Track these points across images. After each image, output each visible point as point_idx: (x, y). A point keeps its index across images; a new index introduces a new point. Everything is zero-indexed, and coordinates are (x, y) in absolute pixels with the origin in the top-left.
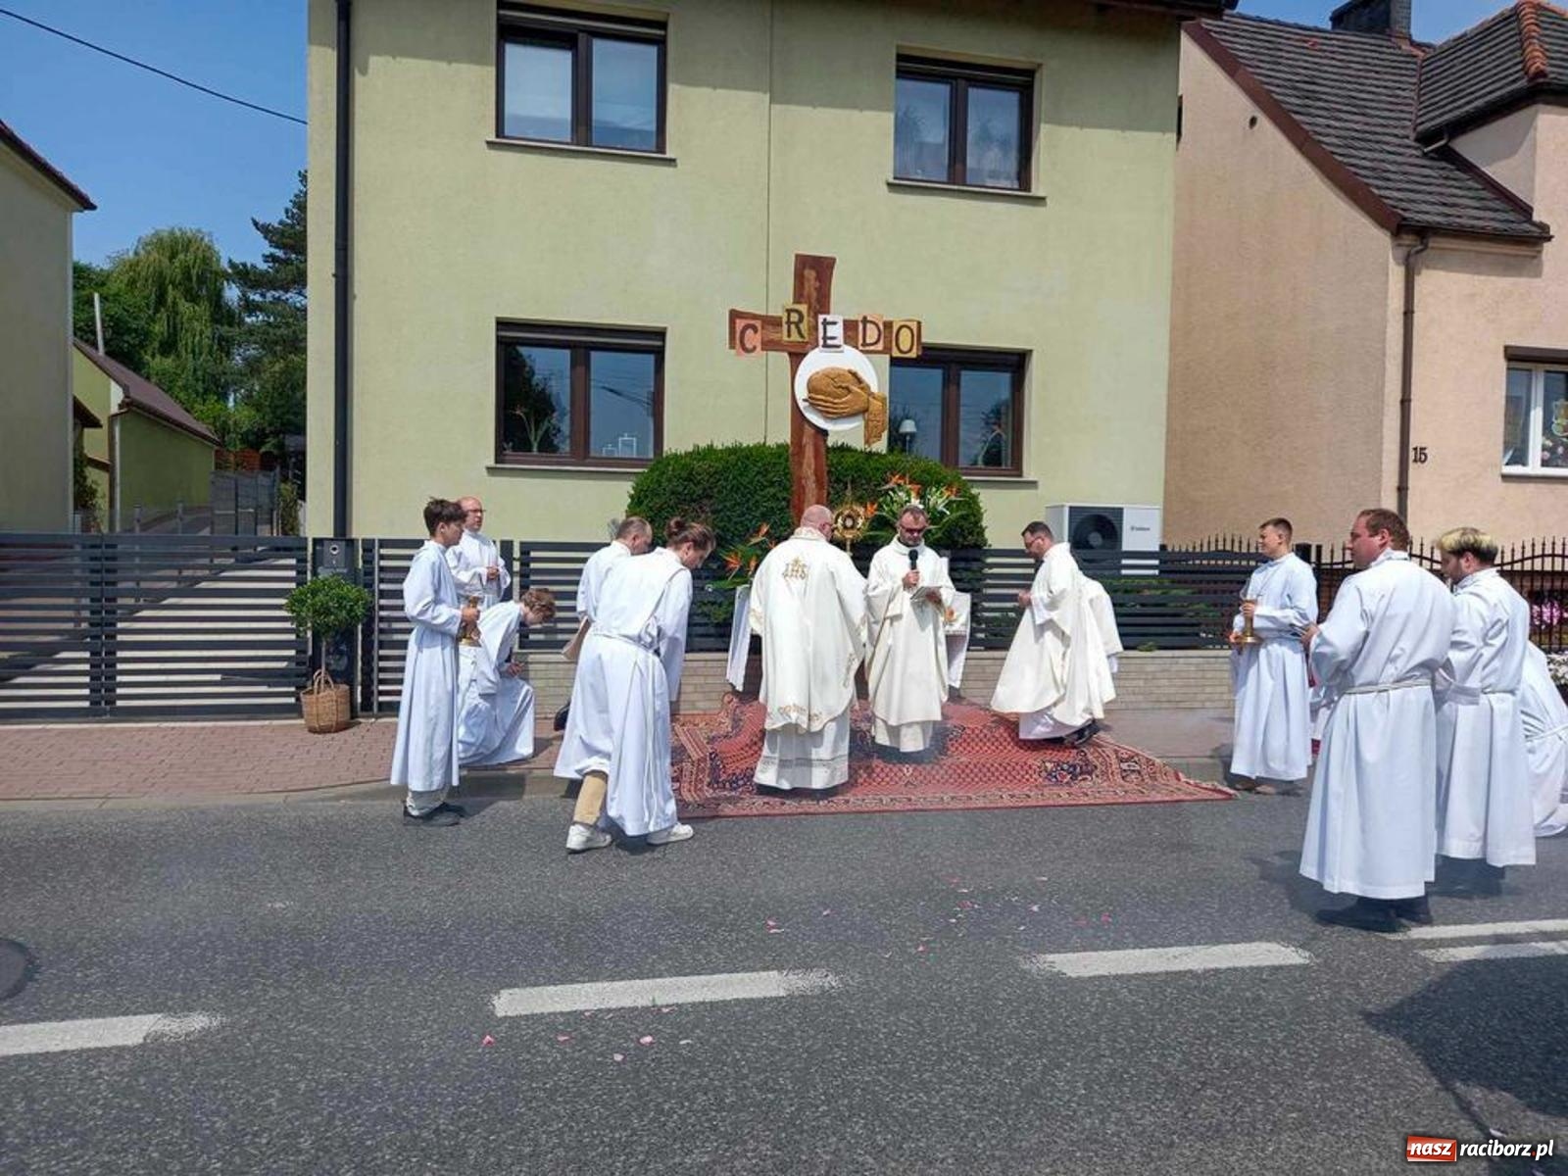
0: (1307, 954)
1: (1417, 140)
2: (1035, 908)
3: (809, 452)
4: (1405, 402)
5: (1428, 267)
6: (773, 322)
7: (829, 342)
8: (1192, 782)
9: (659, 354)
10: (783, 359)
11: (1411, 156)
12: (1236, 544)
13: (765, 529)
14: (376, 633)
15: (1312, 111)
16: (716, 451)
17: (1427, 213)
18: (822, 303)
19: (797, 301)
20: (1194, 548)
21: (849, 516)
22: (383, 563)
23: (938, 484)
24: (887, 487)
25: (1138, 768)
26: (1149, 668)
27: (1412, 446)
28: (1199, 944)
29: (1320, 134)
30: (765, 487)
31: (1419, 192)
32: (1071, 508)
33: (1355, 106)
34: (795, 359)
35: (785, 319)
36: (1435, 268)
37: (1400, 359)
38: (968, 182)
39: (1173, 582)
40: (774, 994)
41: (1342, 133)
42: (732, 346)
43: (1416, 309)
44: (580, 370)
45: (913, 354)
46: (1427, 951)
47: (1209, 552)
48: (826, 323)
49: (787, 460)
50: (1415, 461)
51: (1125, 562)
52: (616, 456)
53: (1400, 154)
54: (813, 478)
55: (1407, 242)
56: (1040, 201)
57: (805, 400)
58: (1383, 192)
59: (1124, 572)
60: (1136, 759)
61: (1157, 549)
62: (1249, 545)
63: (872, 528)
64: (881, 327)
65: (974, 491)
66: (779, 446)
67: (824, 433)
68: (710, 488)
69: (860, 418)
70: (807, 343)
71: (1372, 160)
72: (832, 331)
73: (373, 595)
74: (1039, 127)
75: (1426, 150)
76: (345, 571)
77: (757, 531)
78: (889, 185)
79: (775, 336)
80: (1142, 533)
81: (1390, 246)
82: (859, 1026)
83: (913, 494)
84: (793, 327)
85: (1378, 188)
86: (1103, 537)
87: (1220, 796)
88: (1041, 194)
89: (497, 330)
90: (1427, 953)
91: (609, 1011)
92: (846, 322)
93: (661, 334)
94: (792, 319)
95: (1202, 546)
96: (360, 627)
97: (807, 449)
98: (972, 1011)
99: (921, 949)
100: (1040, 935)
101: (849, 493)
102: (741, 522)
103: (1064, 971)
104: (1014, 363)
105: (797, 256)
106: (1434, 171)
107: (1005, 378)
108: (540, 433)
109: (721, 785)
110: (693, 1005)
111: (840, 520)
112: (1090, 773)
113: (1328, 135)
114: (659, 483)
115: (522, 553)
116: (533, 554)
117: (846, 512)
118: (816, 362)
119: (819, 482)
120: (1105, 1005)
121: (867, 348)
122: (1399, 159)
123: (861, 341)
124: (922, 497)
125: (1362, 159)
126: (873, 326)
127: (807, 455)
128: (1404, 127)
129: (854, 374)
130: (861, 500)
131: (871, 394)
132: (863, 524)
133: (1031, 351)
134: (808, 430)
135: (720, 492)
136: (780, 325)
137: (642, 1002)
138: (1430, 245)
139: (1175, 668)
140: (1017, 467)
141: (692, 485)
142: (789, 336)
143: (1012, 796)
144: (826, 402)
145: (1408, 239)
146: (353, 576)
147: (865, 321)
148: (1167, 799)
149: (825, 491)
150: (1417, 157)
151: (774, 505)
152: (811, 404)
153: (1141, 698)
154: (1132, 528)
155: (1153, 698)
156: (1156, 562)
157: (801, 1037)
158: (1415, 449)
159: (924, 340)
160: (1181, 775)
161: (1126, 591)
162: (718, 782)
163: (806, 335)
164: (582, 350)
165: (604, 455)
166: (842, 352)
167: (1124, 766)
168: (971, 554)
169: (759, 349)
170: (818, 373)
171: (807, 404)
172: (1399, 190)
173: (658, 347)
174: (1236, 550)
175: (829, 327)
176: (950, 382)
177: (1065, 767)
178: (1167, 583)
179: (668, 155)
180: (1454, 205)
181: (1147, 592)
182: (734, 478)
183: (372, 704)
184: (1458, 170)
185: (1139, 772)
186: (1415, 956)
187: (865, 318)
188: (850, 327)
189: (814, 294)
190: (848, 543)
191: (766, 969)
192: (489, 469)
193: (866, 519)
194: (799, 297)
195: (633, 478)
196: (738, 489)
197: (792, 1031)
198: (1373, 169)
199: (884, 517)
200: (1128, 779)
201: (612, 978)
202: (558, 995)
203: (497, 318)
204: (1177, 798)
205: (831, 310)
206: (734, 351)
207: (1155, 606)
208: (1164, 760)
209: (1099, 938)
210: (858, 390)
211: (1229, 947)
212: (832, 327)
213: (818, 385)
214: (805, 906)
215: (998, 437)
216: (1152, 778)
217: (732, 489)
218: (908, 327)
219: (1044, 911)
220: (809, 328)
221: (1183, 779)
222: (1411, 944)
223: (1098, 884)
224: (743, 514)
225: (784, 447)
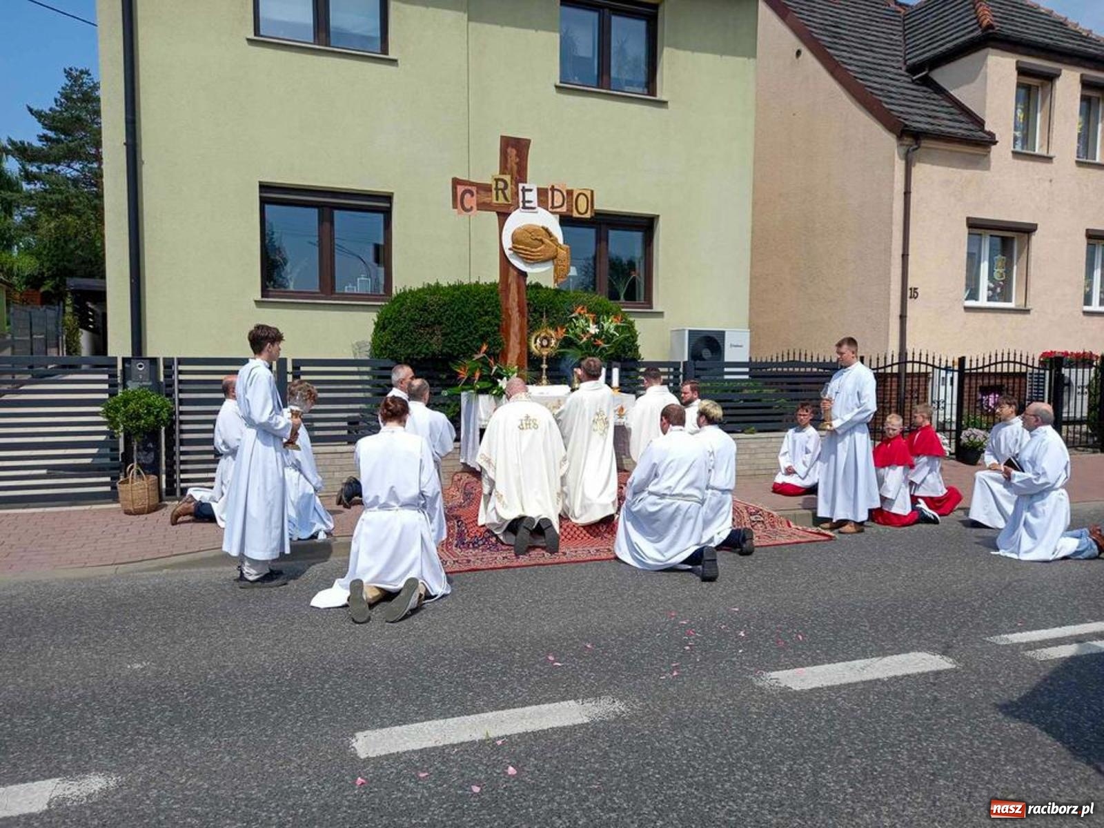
0: (951, 660)
1: (907, 71)
2: (742, 634)
3: (513, 288)
4: (905, 256)
5: (919, 161)
6: (486, 188)
7: (527, 205)
8: (800, 528)
9: (388, 213)
10: (493, 216)
11: (905, 82)
12: (803, 357)
13: (485, 348)
14: (177, 433)
15: (839, 46)
16: (443, 288)
17: (919, 122)
18: (520, 175)
19: (502, 172)
20: (772, 359)
21: (545, 338)
22: (182, 377)
23: (608, 314)
24: (573, 315)
25: (762, 519)
26: (752, 446)
27: (909, 287)
28: (873, 657)
29: (845, 63)
30: (482, 315)
31: (912, 107)
32: (690, 331)
33: (865, 44)
34: (502, 218)
35: (494, 186)
36: (924, 162)
37: (901, 226)
38: (612, 88)
39: (766, 384)
40: (579, 721)
41: (859, 63)
42: (455, 206)
43: (912, 190)
44: (327, 225)
45: (588, 216)
46: (1029, 652)
47: (777, 362)
48: (524, 190)
49: (497, 295)
50: (911, 297)
51: (726, 370)
52: (355, 292)
53: (898, 80)
54: (517, 309)
55: (907, 143)
56: (663, 104)
57: (510, 249)
58: (889, 106)
59: (726, 377)
60: (761, 512)
61: (748, 360)
62: (812, 357)
63: (561, 347)
64: (565, 194)
65: (632, 319)
66: (491, 284)
67: (524, 274)
68: (440, 316)
69: (551, 263)
70: (511, 205)
71: (880, 84)
72: (529, 196)
73: (174, 403)
74: (662, 50)
75: (914, 78)
76: (150, 383)
77: (479, 349)
78: (557, 87)
79: (487, 200)
80: (737, 350)
81: (896, 145)
82: (657, 744)
83: (591, 321)
84: (500, 192)
85: (886, 103)
86: (712, 352)
87: (826, 538)
88: (664, 98)
89: (260, 192)
90: (1029, 653)
91: (453, 746)
92: (539, 190)
93: (388, 198)
94: (499, 187)
95: (777, 357)
96: (163, 428)
97: (512, 287)
98: (737, 725)
99: (675, 674)
100: (757, 656)
101: (544, 320)
102: (465, 343)
103: (789, 685)
104: (646, 225)
105: (502, 137)
106: (920, 93)
107: (638, 236)
108: (295, 274)
109: (466, 545)
110: (520, 735)
111: (538, 341)
113: (851, 65)
114: (400, 312)
115: (294, 368)
116: (303, 369)
117: (543, 335)
118: (518, 220)
119: (521, 312)
120: (831, 713)
121: (555, 210)
122: (896, 83)
123: (550, 205)
124: (596, 322)
125: (874, 82)
126: (559, 193)
127: (512, 290)
128: (898, 61)
129: (546, 230)
130: (553, 326)
131: (558, 245)
132: (555, 344)
133: (658, 216)
134: (513, 273)
135: (448, 319)
136: (491, 191)
137: (478, 736)
138: (923, 145)
139: (769, 445)
140: (649, 302)
141: (426, 314)
142: (497, 199)
144: (526, 250)
145: (908, 141)
146: (157, 387)
147: (553, 189)
148: (788, 541)
149: (526, 320)
150: (909, 83)
151: (489, 329)
152: (515, 252)
153: (746, 467)
155: (755, 467)
156: (747, 370)
157: (615, 759)
158: (911, 289)
159: (596, 207)
160: (791, 523)
162: (463, 544)
163: (509, 199)
164: (327, 209)
165: (346, 291)
166: (536, 212)
167: (753, 518)
168: (631, 365)
169: (475, 207)
170: (519, 228)
171: (511, 252)
172: (900, 105)
173: (387, 207)
174: (803, 360)
175: (526, 193)
176: (601, 239)
178: (760, 384)
179: (391, 56)
180: (935, 117)
181: (746, 392)
182: (459, 309)
183: (175, 489)
184: (936, 93)
185: (763, 522)
186: (1023, 657)
187: (553, 187)
188: (542, 193)
189: (515, 167)
190: (545, 358)
191: (564, 699)
192: (257, 302)
193: (557, 340)
194: (504, 168)
195: (376, 309)
196: (462, 317)
197: (606, 753)
198: (882, 90)
199: (570, 338)
200: (756, 527)
201: (445, 715)
202: (405, 735)
203: (260, 182)
204: (795, 540)
205: (528, 181)
206: (456, 210)
207: (754, 401)
208: (780, 513)
209: (800, 656)
210: (550, 243)
211: (895, 657)
212: (529, 193)
213: (520, 238)
214: (570, 642)
215: (634, 279)
216: (773, 526)
217: (457, 317)
218: (584, 194)
219: (749, 636)
220: (512, 194)
221: (793, 526)
222: (1016, 647)
223: (776, 612)
224: (465, 337)
225: (494, 285)
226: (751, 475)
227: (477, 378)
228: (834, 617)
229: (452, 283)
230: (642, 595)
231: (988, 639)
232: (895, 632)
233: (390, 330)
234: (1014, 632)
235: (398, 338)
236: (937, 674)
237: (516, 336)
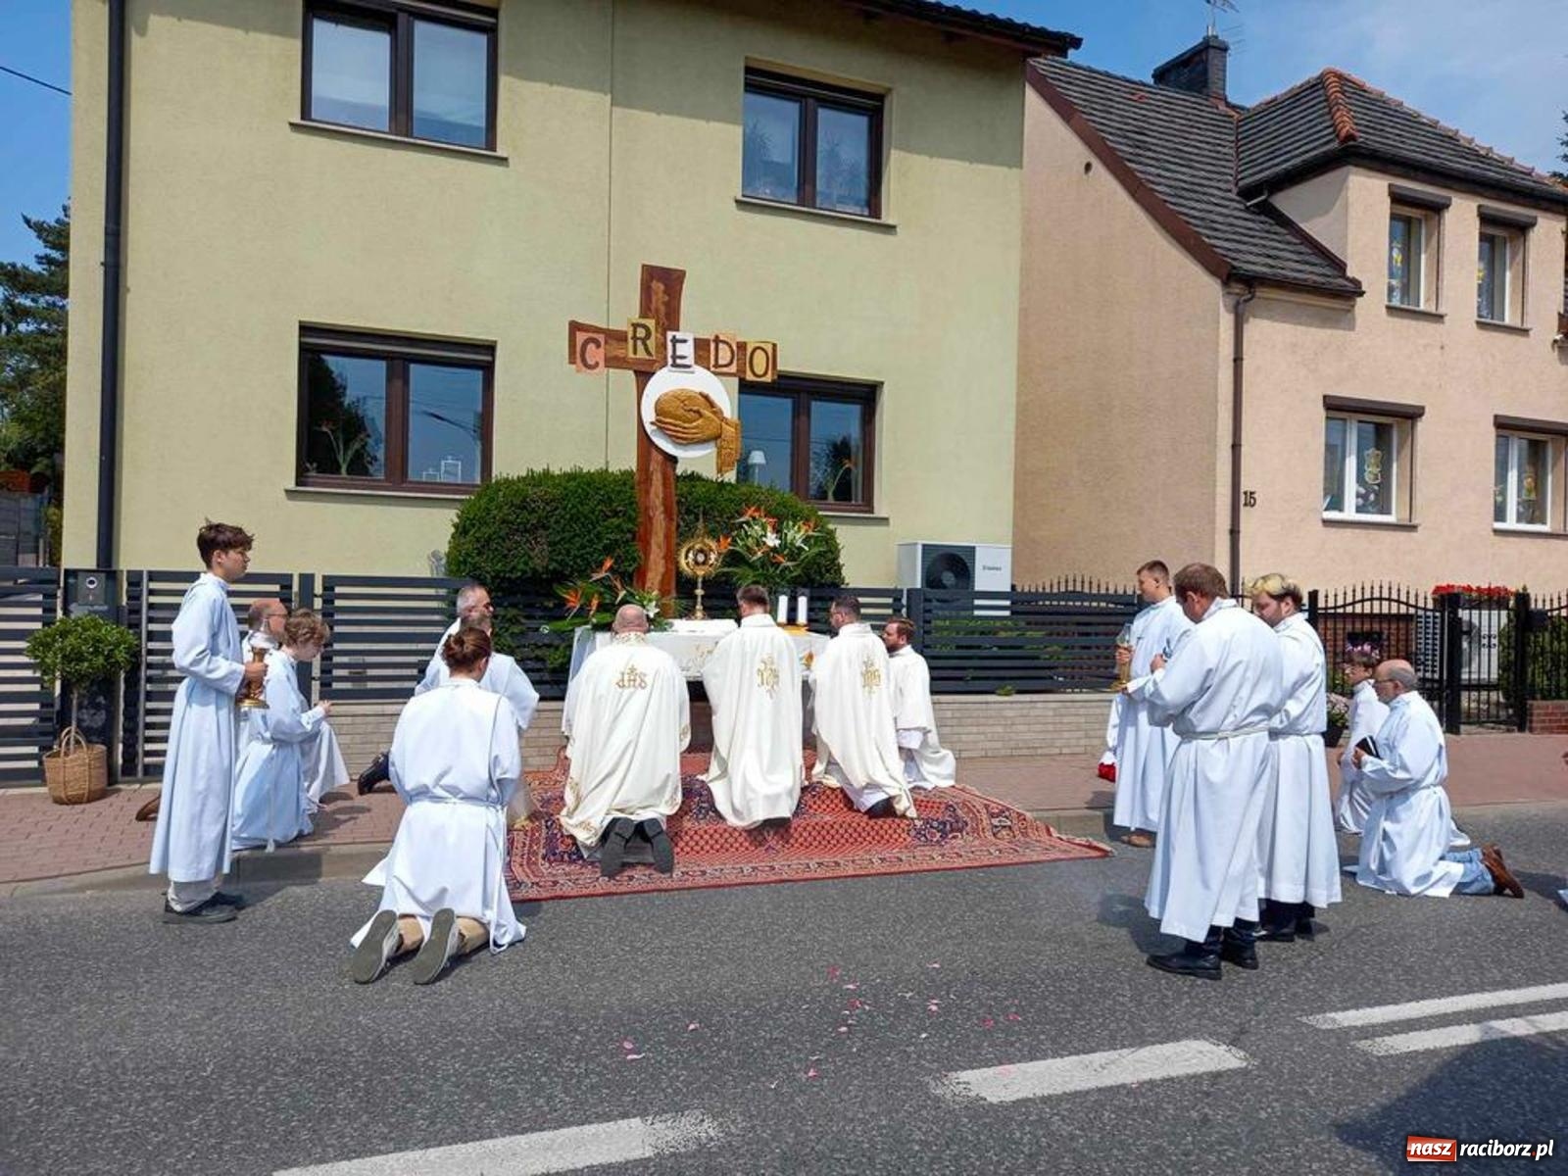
0: (1242, 1054)
1: (1238, 194)
2: (934, 1007)
3: (657, 479)
4: (1236, 447)
5: (1255, 317)
6: (619, 337)
7: (679, 361)
8: (1064, 837)
9: (488, 369)
10: (628, 376)
11: (1236, 209)
12: (1086, 585)
13: (608, 564)
14: (143, 682)
15: (1142, 159)
16: (553, 477)
17: (1254, 263)
18: (670, 318)
19: (644, 314)
20: (1044, 588)
21: (701, 551)
22: (153, 599)
23: (795, 518)
24: (742, 520)
25: (1009, 823)
26: (1010, 713)
27: (1243, 488)
28: (1123, 1046)
29: (1153, 183)
30: (608, 517)
31: (1245, 243)
32: (924, 546)
33: (1181, 158)
34: (641, 378)
35: (630, 335)
36: (1261, 317)
37: (1230, 405)
38: (819, 206)
39: (1029, 623)
40: (637, 1154)
41: (1173, 183)
42: (572, 361)
43: (1245, 357)
44: (398, 383)
45: (768, 379)
46: (1363, 1042)
47: (1051, 594)
48: (675, 341)
49: (632, 488)
50: (1246, 505)
51: (977, 602)
52: (438, 480)
53: (1226, 207)
54: (662, 509)
55: (1237, 291)
56: (890, 229)
57: (652, 423)
58: (1213, 241)
59: (977, 613)
60: (1007, 813)
61: (1009, 589)
62: (1099, 586)
63: (725, 564)
64: (735, 348)
65: (831, 527)
66: (623, 473)
67: (673, 460)
68: (546, 518)
69: (712, 444)
70: (655, 361)
71: (1200, 211)
72: (681, 349)
73: (140, 638)
74: (889, 154)
75: (1249, 204)
76: (106, 608)
77: (600, 565)
78: (737, 201)
79: (620, 353)
80: (993, 574)
81: (1221, 294)
83: (769, 529)
84: (639, 343)
85: (1208, 237)
86: (956, 577)
87: (1098, 854)
88: (891, 222)
89: (300, 336)
90: (1363, 1045)
92: (695, 340)
93: (490, 348)
94: (638, 335)
95: (1051, 586)
96: (123, 676)
97: (654, 477)
99: (811, 1074)
100: (946, 1044)
101: (700, 525)
102: (581, 556)
103: (983, 1095)
104: (865, 396)
105: (644, 266)
106: (1257, 224)
107: (855, 410)
108: (350, 453)
109: (558, 857)
111: (691, 555)
112: (961, 831)
113: (1159, 184)
114: (488, 510)
115: (325, 588)
116: (338, 590)
117: (697, 546)
118: (664, 383)
119: (668, 512)
120: (1038, 1142)
121: (719, 370)
122: (1224, 211)
123: (712, 362)
124: (778, 531)
125: (1191, 208)
126: (726, 346)
127: (654, 482)
128: (1227, 182)
129: (706, 398)
130: (713, 534)
131: (723, 419)
132: (716, 560)
133: (882, 383)
134: (656, 457)
135: (557, 522)
136: (626, 340)
138: (1258, 294)
139: (1033, 713)
140: (868, 504)
141: (526, 514)
142: (635, 352)
143: (883, 860)
144: (675, 425)
145: (1237, 288)
146: (115, 614)
147: (717, 340)
148: (1044, 858)
149: (675, 523)
150: (1241, 210)
151: (618, 537)
152: (660, 428)
153: (999, 745)
154: (984, 568)
155: (1012, 744)
156: (1007, 603)
158: (1245, 493)
159: (779, 368)
160: (1052, 829)
161: (982, 633)
162: (554, 854)
163: (653, 352)
164: (400, 362)
165: (424, 480)
166: (692, 373)
167: (995, 822)
168: (827, 592)
169: (602, 363)
170: (666, 394)
171: (655, 428)
172: (1227, 240)
173: (488, 362)
174: (1087, 590)
175: (678, 345)
176: (800, 413)
177: (935, 824)
178: (1022, 624)
179: (500, 153)
180: (1277, 258)
181: (1002, 634)
182: (574, 506)
183: (136, 766)
184: (1277, 224)
185: (1010, 827)
186: (1353, 1050)
187: (717, 337)
188: (701, 346)
189: (662, 309)
190: (700, 580)
191: (626, 1115)
192: (288, 492)
193: (719, 554)
194: (645, 311)
195: (458, 505)
196: (579, 519)
198: (1202, 219)
199: (737, 552)
200: (999, 835)
201: (429, 1141)
203: (300, 322)
204: (1053, 856)
205: (681, 327)
206: (574, 366)
207: (1012, 647)
208: (1035, 814)
209: (1012, 1044)
210: (710, 415)
211: (1158, 1049)
212: (683, 345)
213: (666, 407)
214: (666, 1018)
215: (848, 471)
216: (1025, 834)
217: (571, 519)
218: (763, 349)
219: (946, 1010)
220: (657, 347)
221: (1055, 834)
222: (1344, 1034)
223: (996, 970)
224: (583, 547)
225: (629, 474)
226: (1006, 756)
227: (594, 608)
228: (1081, 981)
229: (568, 469)
230: (800, 941)
231: (1304, 1019)
232: (1167, 1006)
233: (473, 535)
234: (1346, 1009)
235: (483, 546)
236: (1216, 1076)
237: (659, 547)
